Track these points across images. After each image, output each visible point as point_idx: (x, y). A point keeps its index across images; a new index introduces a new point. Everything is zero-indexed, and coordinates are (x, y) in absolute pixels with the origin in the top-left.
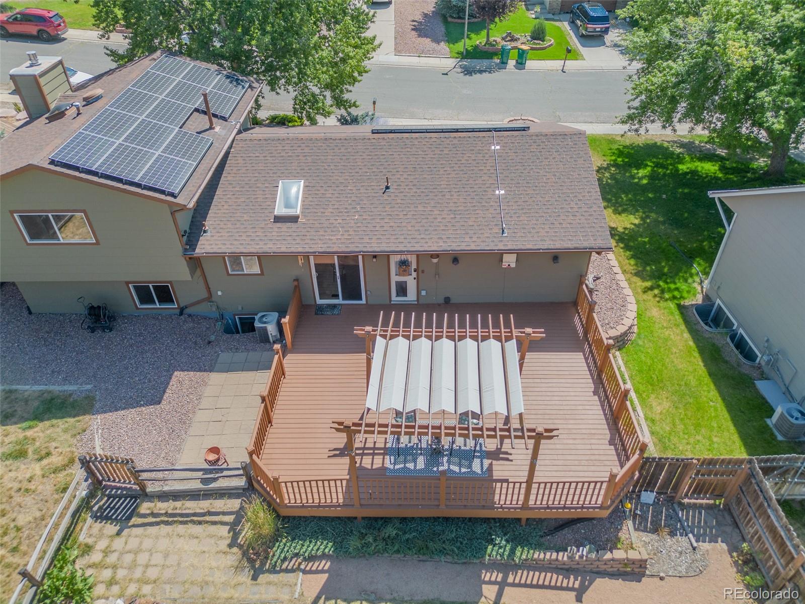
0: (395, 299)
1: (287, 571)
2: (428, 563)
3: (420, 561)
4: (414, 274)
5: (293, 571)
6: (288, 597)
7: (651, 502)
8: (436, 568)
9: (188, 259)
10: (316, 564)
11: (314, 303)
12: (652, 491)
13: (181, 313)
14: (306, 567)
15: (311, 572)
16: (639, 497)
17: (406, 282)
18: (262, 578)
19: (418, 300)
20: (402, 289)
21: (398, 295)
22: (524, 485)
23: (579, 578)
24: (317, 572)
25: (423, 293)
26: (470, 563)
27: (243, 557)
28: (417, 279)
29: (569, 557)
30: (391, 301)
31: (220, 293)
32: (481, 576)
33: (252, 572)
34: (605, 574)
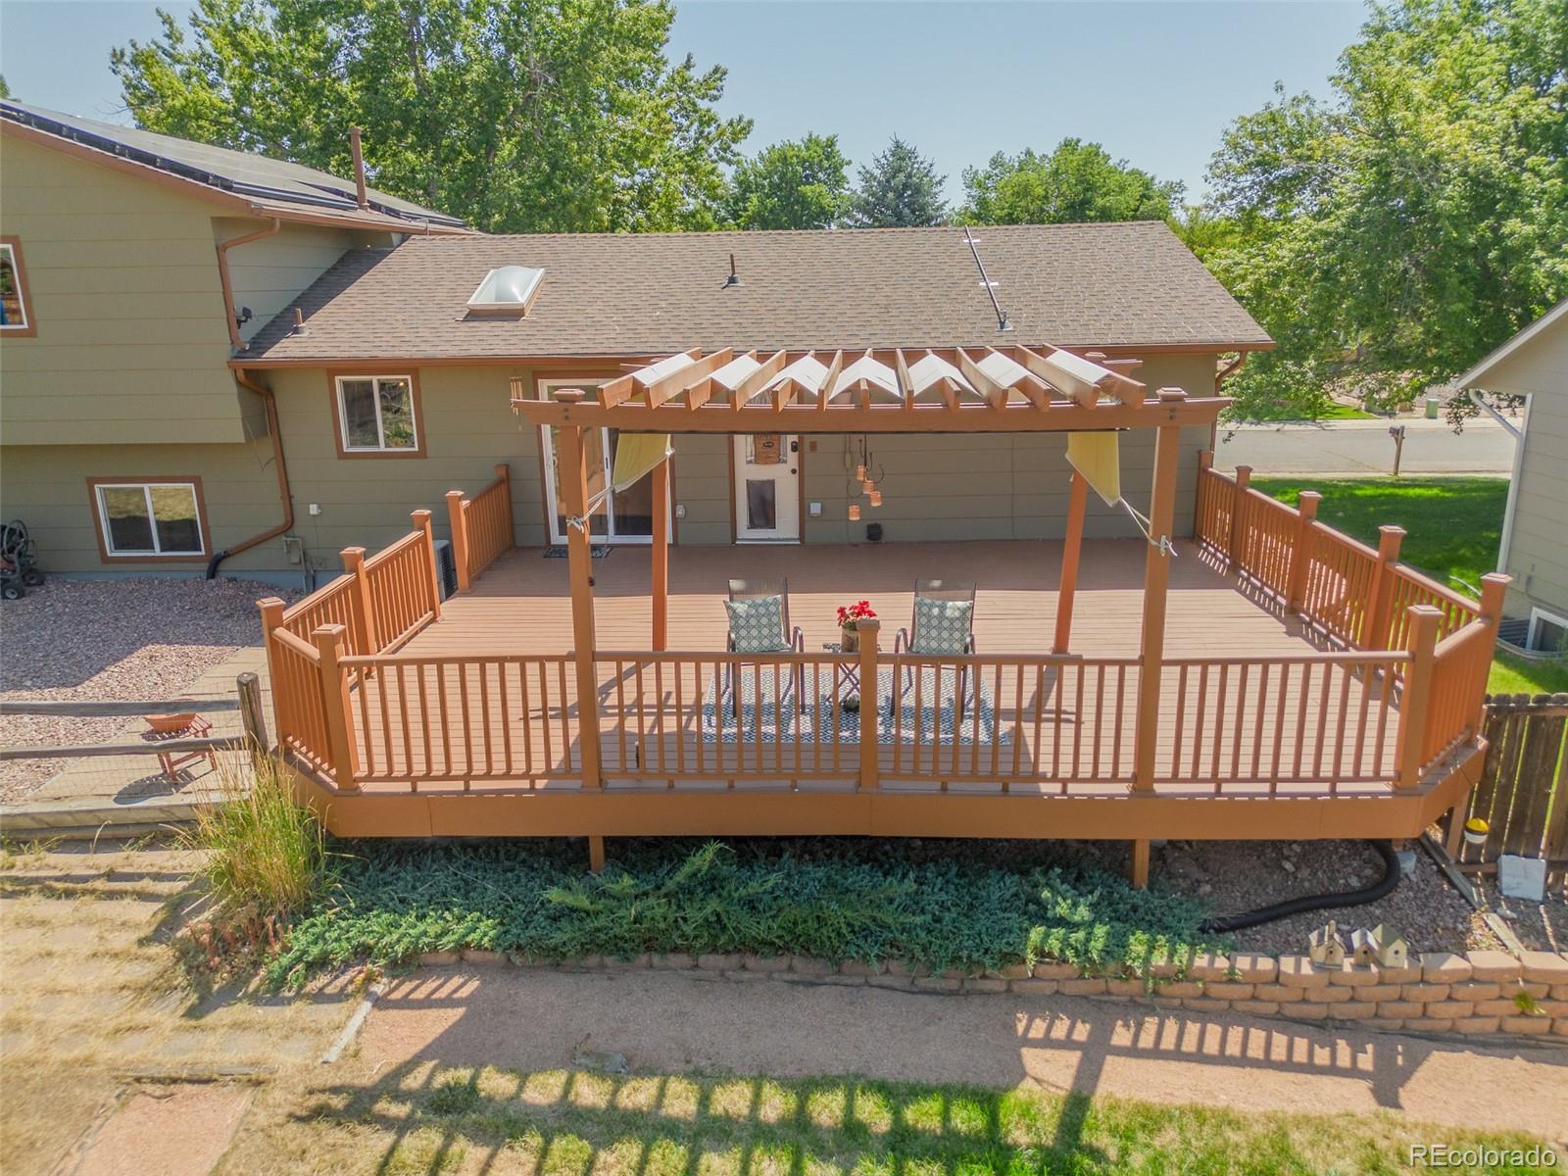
0: (746, 533)
1: (319, 997)
2: (823, 989)
3: (793, 983)
4: (792, 459)
5: (341, 996)
6: (299, 1060)
7: (1539, 897)
8: (852, 1003)
9: (241, 375)
10: (430, 985)
11: (543, 543)
12: (1531, 855)
13: (212, 573)
14: (392, 991)
15: (405, 1003)
16: (1493, 878)
17: (772, 483)
18: (222, 1015)
19: (802, 537)
20: (763, 510)
21: (752, 525)
22: (1133, 673)
23: (1370, 1047)
24: (427, 1003)
25: (815, 508)
26: (968, 993)
27: (179, 960)
28: (800, 472)
29: (1318, 967)
30: (734, 538)
31: (314, 509)
32: (1014, 1028)
33: (194, 998)
34: (1455, 1041)
